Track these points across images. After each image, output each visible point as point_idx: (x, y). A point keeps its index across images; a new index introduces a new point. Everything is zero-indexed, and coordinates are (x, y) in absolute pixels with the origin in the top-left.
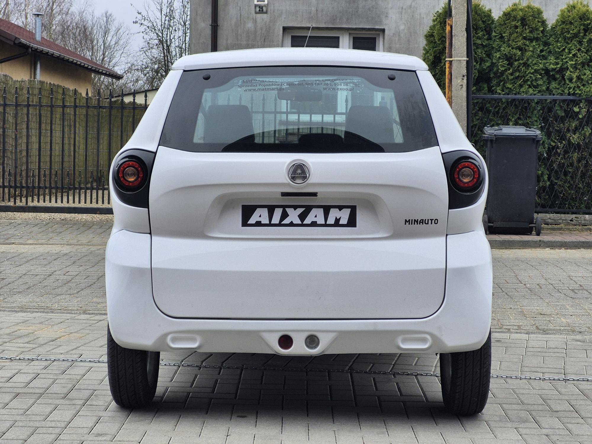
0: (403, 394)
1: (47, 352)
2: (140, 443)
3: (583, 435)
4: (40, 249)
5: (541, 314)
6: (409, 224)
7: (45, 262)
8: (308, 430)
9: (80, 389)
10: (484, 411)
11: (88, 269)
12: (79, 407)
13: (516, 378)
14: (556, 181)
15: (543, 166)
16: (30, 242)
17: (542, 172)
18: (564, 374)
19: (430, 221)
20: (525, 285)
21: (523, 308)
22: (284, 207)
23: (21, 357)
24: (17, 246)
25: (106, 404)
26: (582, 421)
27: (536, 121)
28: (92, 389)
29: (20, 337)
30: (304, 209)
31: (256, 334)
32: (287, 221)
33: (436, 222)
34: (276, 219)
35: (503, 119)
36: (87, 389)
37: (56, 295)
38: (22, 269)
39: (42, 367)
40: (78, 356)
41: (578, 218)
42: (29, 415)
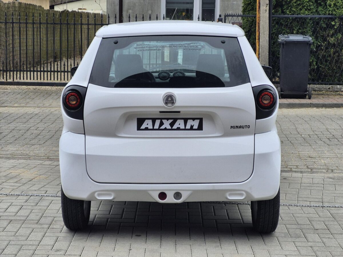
0: (230, 218)
1: (27, 189)
2: (80, 256)
3: (332, 247)
4: (22, 110)
5: (310, 157)
6: (233, 128)
7: (25, 120)
8: (176, 245)
9: (46, 217)
10: (276, 230)
11: (49, 125)
12: (46, 229)
13: (295, 205)
14: (321, 65)
15: (313, 57)
16: (16, 105)
17: (313, 60)
18: (322, 202)
19: (245, 127)
20: (301, 135)
21: (300, 152)
22: (161, 119)
23: (13, 193)
24: (9, 108)
25: (61, 227)
26: (331, 236)
27: (309, 30)
28: (53, 216)
29: (11, 178)
30: (173, 120)
31: (145, 192)
32: (163, 127)
33: (249, 127)
34: (157, 126)
35: (290, 29)
36: (50, 217)
37: (32, 145)
38: (12, 126)
39: (24, 201)
40: (45, 192)
41: (333, 87)
42: (18, 236)
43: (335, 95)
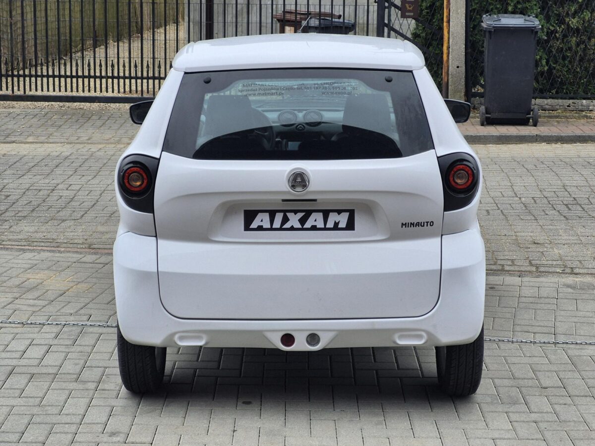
0: (400, 367)
1: (57, 312)
2: (152, 444)
3: (569, 421)
4: (42, 150)
5: (535, 243)
6: (406, 227)
7: (47, 170)
8: (310, 420)
9: (92, 367)
10: (479, 391)
11: (90, 180)
12: (91, 392)
13: (509, 341)
14: (554, 66)
15: (542, 50)
16: (30, 139)
17: (541, 57)
18: (555, 335)
19: (426, 224)
20: (520, 198)
21: (518, 234)
22: (285, 212)
23: (33, 319)
24: (18, 145)
25: (118, 388)
26: (569, 400)
28: (102, 366)
29: (30, 290)
30: (304, 214)
31: (260, 333)
32: (287, 226)
33: (432, 224)
34: (277, 224)
36: (98, 367)
37: (61, 221)
38: (26, 181)
39: (53, 335)
40: (88, 317)
41: (575, 103)
42: (45, 406)
43: (579, 118)
